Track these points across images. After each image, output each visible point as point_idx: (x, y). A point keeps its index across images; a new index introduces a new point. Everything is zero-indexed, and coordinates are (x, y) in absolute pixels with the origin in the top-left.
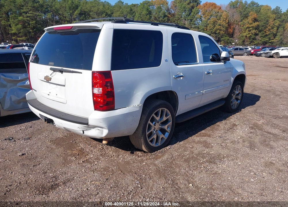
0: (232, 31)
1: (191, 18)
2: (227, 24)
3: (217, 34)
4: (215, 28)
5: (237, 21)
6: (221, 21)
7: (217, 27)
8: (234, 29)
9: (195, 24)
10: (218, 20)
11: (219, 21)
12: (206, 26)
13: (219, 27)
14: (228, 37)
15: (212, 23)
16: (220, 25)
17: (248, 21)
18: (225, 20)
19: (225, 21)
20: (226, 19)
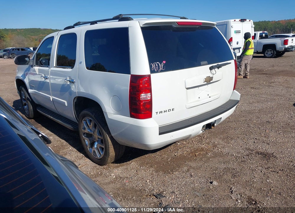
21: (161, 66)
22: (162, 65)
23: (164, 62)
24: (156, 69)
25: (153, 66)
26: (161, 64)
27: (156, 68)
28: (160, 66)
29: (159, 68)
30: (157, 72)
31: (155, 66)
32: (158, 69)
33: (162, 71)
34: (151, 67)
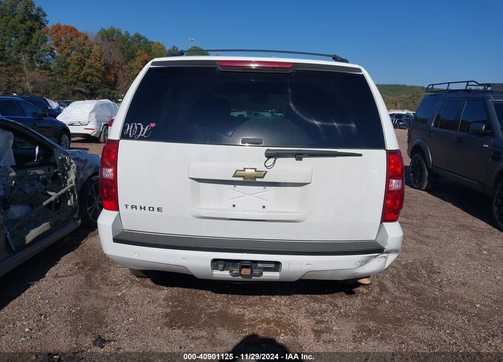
0: (113, 79)
1: (33, 50)
2: (103, 66)
3: (88, 82)
4: (83, 72)
5: (118, 63)
6: (93, 61)
7: (86, 70)
8: (116, 76)
9: (42, 62)
10: (85, 57)
11: (89, 60)
12: (66, 67)
13: (91, 70)
14: (109, 89)
15: (76, 62)
16: (90, 67)
17: (136, 64)
18: (98, 59)
19: (99, 61)
20: (101, 58)
21: (144, 130)
22: (146, 129)
23: (153, 125)
24: (132, 134)
25: (128, 127)
26: (144, 127)
27: (132, 132)
28: (140, 130)
29: (138, 133)
30: (133, 138)
31: (133, 129)
32: (136, 134)
33: (141, 139)
34: (124, 128)
